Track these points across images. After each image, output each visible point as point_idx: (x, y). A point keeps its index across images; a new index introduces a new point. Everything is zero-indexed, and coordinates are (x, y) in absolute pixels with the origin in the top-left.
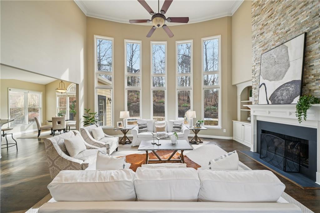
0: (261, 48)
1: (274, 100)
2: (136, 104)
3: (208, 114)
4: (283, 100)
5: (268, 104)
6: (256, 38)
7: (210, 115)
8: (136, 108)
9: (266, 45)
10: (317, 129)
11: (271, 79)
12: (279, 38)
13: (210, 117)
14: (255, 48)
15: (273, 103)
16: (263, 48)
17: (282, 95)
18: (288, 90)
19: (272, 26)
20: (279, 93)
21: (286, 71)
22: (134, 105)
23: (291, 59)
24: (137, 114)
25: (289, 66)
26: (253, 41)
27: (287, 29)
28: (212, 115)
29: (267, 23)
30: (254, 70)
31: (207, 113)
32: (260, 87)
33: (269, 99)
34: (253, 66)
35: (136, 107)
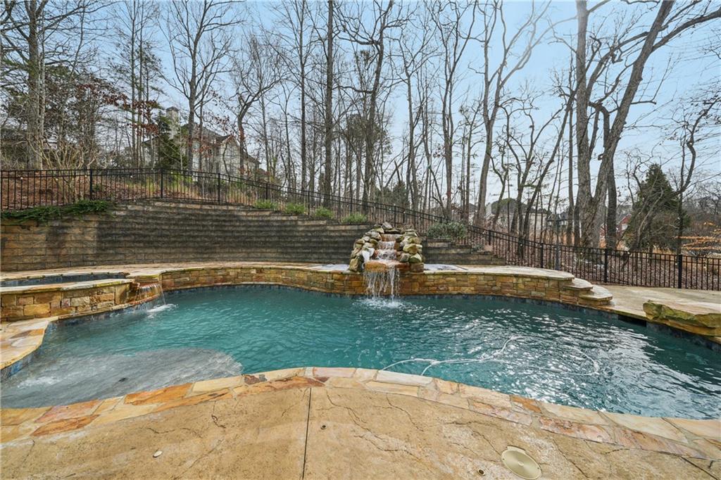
2: (151, 209)
3: (439, 248)
7: (443, 252)
8: (148, 227)
13: (446, 258)
22: (135, 215)
24: (150, 251)
28: (453, 252)
31: (437, 245)
35: (148, 223)
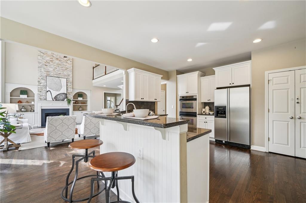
0: (45, 72)
1: (56, 99)
4: (60, 99)
5: (53, 100)
6: (41, 64)
9: (49, 73)
10: (69, 109)
11: (54, 90)
12: (56, 74)
14: (41, 70)
15: (56, 100)
16: (47, 73)
17: (60, 97)
18: (62, 96)
19: (52, 66)
20: (58, 96)
21: (61, 89)
23: (62, 85)
25: (62, 87)
26: (40, 65)
27: (60, 72)
29: (49, 63)
30: (39, 81)
32: (48, 92)
33: (54, 98)
34: (38, 79)
